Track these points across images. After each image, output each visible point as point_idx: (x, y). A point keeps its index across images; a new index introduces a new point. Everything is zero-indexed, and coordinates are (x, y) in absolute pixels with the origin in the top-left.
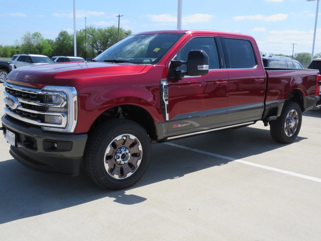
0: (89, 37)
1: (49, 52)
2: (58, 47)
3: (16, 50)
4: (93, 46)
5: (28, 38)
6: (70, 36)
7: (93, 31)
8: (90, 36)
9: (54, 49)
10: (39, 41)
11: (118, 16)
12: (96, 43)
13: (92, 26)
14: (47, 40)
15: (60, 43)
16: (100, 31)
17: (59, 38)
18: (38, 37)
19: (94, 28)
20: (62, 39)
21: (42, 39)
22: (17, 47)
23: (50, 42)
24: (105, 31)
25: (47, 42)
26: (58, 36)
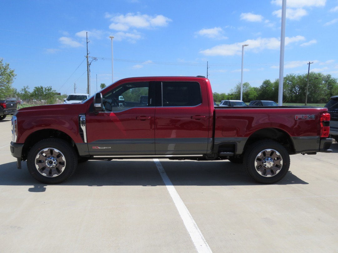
0: (288, 83)
1: (254, 97)
2: (261, 93)
3: (231, 97)
4: (291, 91)
5: (239, 87)
6: (272, 83)
7: (293, 78)
8: (290, 82)
9: (258, 94)
10: (248, 89)
11: (309, 63)
12: (295, 88)
13: (292, 74)
14: (254, 88)
15: (263, 90)
16: (299, 77)
17: (262, 86)
18: (247, 86)
19: (294, 75)
20: (265, 86)
21: (250, 88)
22: (232, 95)
23: (255, 89)
24: (304, 77)
25: (254, 90)
26: (262, 84)
